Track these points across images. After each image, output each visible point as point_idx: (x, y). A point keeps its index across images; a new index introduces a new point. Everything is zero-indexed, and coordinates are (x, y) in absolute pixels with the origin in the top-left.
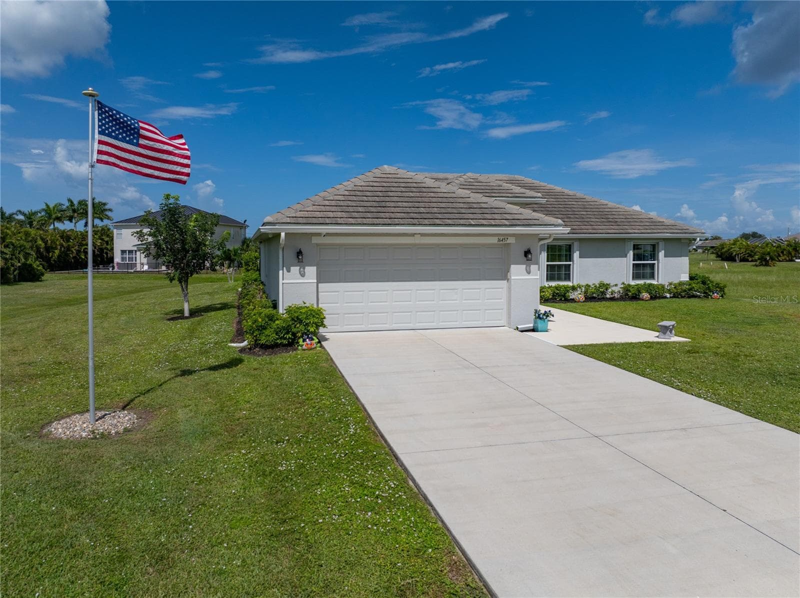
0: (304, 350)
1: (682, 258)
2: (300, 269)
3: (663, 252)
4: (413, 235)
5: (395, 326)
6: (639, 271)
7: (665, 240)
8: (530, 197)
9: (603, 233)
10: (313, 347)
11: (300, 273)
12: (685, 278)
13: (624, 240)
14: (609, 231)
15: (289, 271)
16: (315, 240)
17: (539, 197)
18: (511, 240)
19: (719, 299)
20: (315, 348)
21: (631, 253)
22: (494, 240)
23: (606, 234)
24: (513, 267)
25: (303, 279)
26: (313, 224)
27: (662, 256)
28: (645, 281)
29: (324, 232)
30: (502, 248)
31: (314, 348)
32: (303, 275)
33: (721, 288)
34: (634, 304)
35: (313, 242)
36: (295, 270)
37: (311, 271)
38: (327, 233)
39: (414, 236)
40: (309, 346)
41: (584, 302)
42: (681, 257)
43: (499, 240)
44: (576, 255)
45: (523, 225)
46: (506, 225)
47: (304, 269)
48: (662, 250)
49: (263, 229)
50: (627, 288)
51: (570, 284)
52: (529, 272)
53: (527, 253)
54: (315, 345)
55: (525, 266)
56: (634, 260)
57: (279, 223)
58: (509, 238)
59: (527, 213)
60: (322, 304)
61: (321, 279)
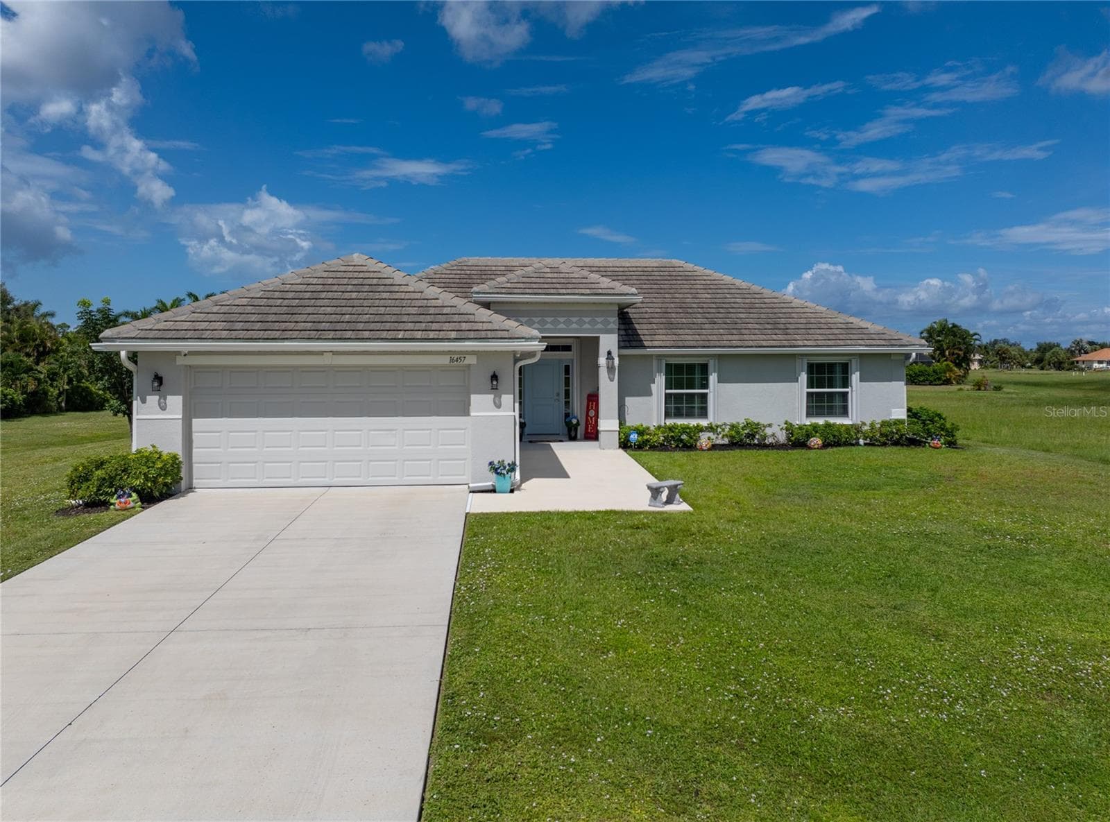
0: (117, 510)
1: (893, 383)
2: (159, 400)
3: (858, 373)
4: (321, 353)
5: (301, 481)
6: (817, 404)
7: (862, 356)
8: (621, 295)
9: (752, 347)
10: (128, 506)
11: (159, 405)
12: (900, 414)
13: (793, 356)
14: (764, 343)
15: (144, 401)
16: (180, 361)
17: (632, 294)
18: (471, 360)
19: (941, 447)
20: (133, 508)
21: (804, 377)
22: (445, 360)
23: (756, 347)
24: (475, 399)
25: (162, 414)
26: (166, 339)
27: (857, 380)
28: (827, 419)
29: (186, 350)
30: (464, 371)
31: (130, 508)
32: (163, 408)
33: (948, 431)
35: (177, 364)
36: (153, 400)
37: (175, 402)
38: (189, 352)
39: (322, 355)
40: (123, 505)
41: (709, 450)
42: (890, 381)
43: (452, 360)
44: (713, 378)
45: (476, 339)
46: (449, 340)
47: (165, 399)
48: (857, 371)
49: (94, 346)
50: (789, 428)
51: (704, 423)
52: (498, 406)
53: (494, 377)
54: (132, 504)
55: (492, 396)
56: (808, 388)
57: (119, 338)
58: (467, 356)
60: (197, 448)
61: (189, 415)
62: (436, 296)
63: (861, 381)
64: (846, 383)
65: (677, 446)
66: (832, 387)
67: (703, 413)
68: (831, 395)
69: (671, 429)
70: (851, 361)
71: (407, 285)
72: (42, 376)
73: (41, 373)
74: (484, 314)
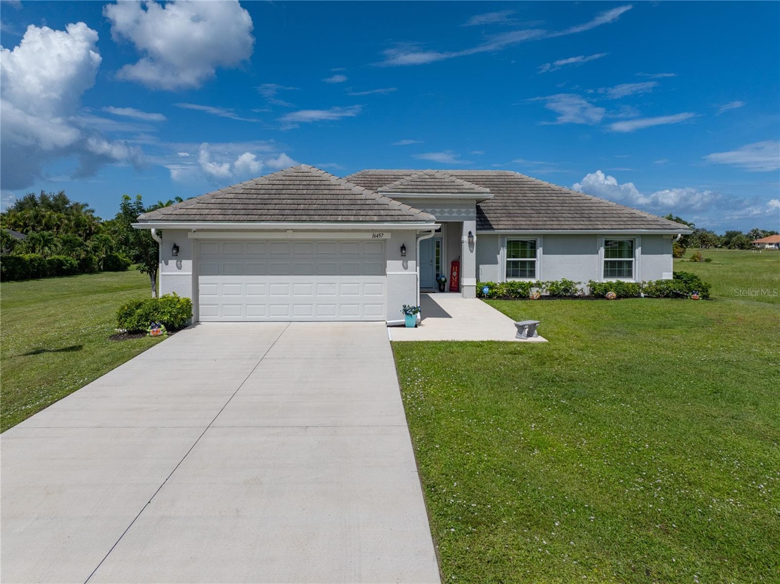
0: (151, 336)
1: (664, 255)
2: (177, 262)
3: (640, 248)
4: (285, 231)
5: (272, 318)
6: (611, 269)
7: (643, 236)
8: (479, 193)
9: (567, 229)
10: (159, 334)
11: (177, 266)
12: (668, 276)
13: (595, 236)
14: (576, 227)
15: (167, 264)
16: (191, 236)
17: (487, 193)
18: (387, 236)
19: (698, 299)
20: (162, 335)
21: (602, 251)
22: (369, 236)
23: (570, 229)
24: (389, 263)
25: (179, 271)
26: (181, 220)
27: (639, 254)
28: (618, 279)
29: (195, 228)
30: (381, 243)
31: (160, 335)
32: (180, 268)
33: (703, 289)
34: (600, 302)
35: (189, 237)
36: (172, 263)
37: (188, 264)
38: (197, 230)
39: (286, 232)
40: (155, 333)
41: (538, 299)
42: (663, 254)
43: (374, 236)
44: (539, 251)
45: (392, 221)
46: (373, 221)
47: (181, 262)
48: (639, 247)
49: (134, 225)
50: (593, 286)
51: (533, 281)
52: (406, 268)
53: (403, 248)
54: (161, 333)
55: (402, 262)
56: (605, 258)
57: (150, 220)
58: (384, 233)
59: (406, 209)
60: (201, 295)
61: (197, 272)
62: (360, 193)
63: (642, 254)
64: (631, 254)
65: (516, 297)
66: (621, 258)
67: (532, 274)
68: (620, 263)
69: (511, 285)
70: (635, 239)
71: (340, 185)
72: (89, 249)
73: (88, 247)
74: (396, 204)
